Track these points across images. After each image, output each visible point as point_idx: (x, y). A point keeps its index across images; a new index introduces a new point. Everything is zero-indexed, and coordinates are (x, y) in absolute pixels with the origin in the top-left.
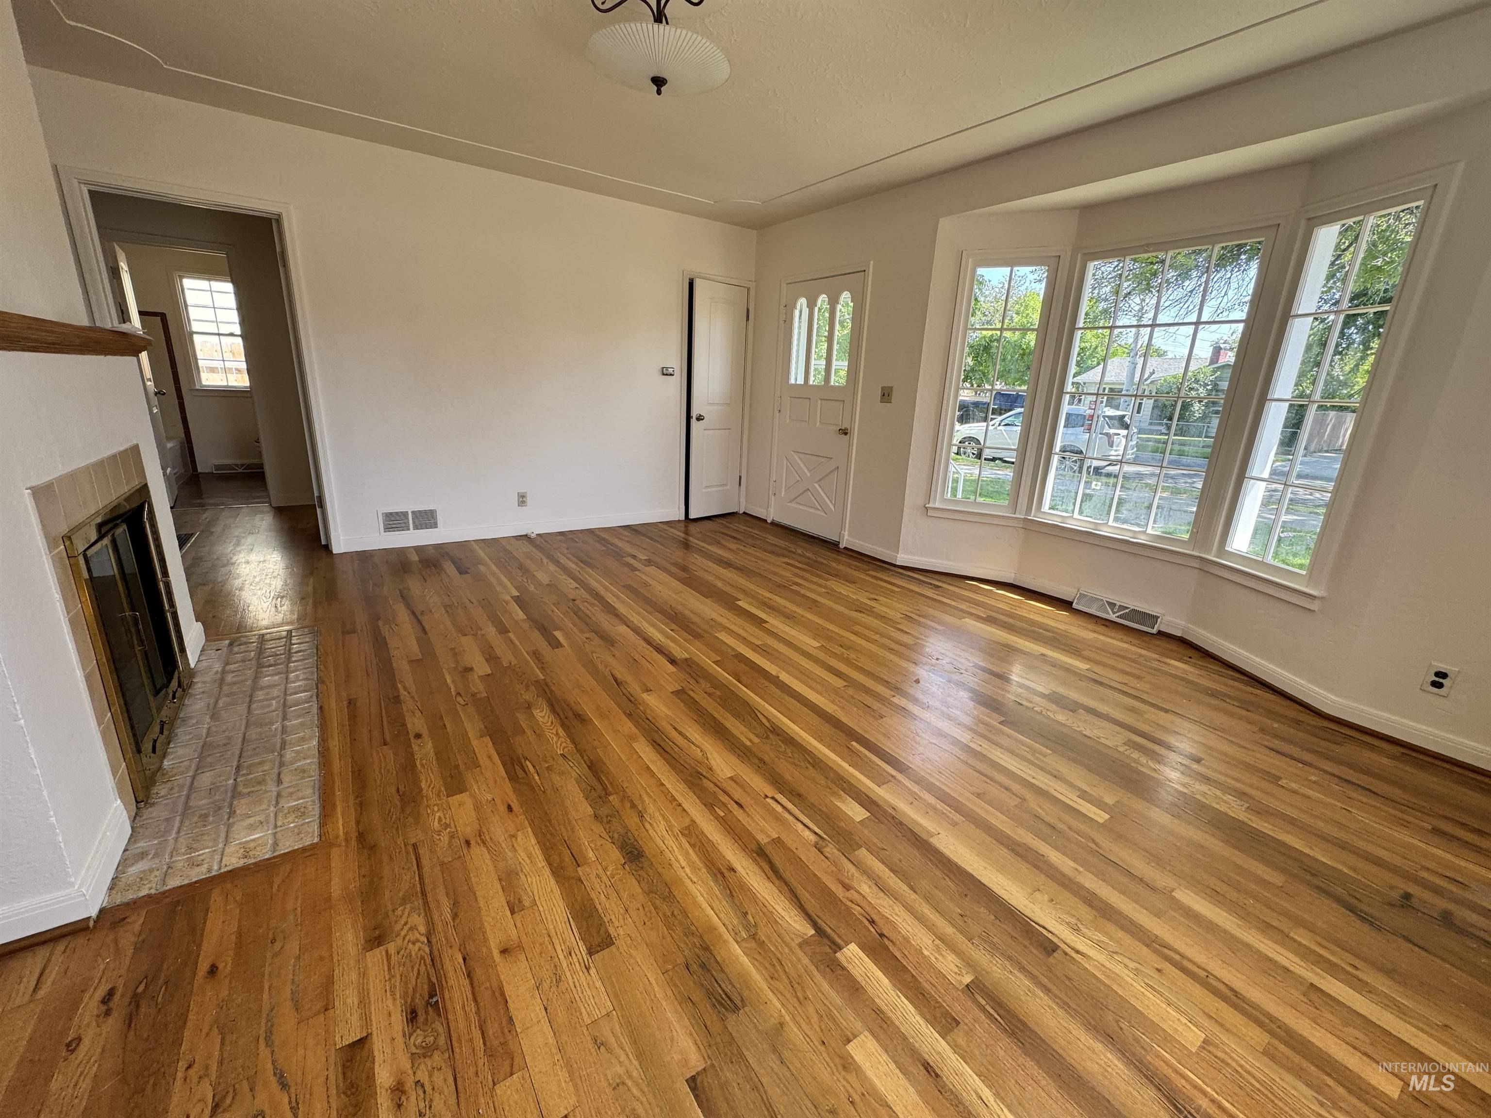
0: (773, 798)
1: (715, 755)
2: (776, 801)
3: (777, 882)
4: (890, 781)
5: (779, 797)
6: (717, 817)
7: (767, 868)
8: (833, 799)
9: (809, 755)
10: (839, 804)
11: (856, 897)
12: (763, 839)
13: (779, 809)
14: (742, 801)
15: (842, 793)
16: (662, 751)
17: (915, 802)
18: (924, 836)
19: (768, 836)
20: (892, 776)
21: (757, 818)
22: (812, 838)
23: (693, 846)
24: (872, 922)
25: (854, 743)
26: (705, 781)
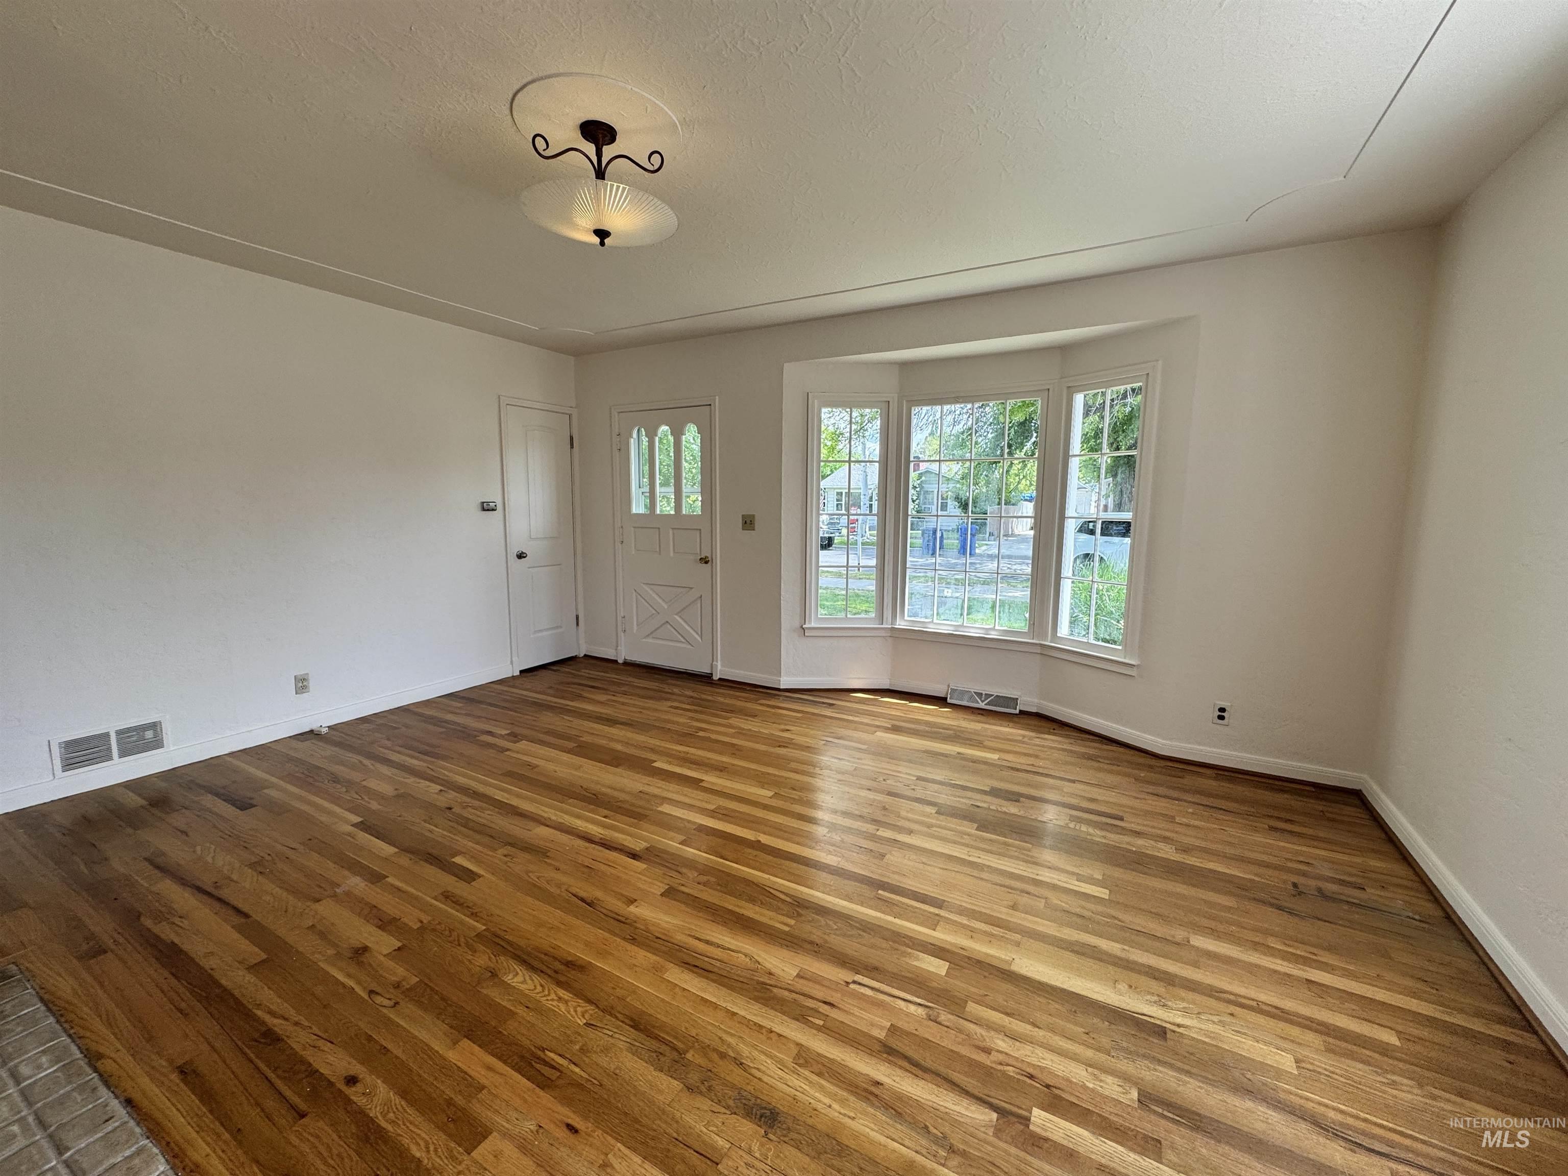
0: (854, 982)
1: (763, 955)
2: (860, 984)
3: (926, 1076)
4: (939, 921)
5: (858, 978)
6: (819, 1029)
7: (906, 1064)
8: (907, 960)
9: (852, 920)
10: (915, 963)
11: (1001, 1057)
12: (881, 1034)
13: (869, 992)
14: (829, 999)
15: (910, 950)
16: (705, 973)
17: (974, 935)
18: (1006, 967)
19: (882, 1028)
20: (937, 915)
21: (856, 1011)
22: (921, 1011)
23: (820, 1074)
24: (1031, 1077)
25: (880, 892)
26: (775, 990)
